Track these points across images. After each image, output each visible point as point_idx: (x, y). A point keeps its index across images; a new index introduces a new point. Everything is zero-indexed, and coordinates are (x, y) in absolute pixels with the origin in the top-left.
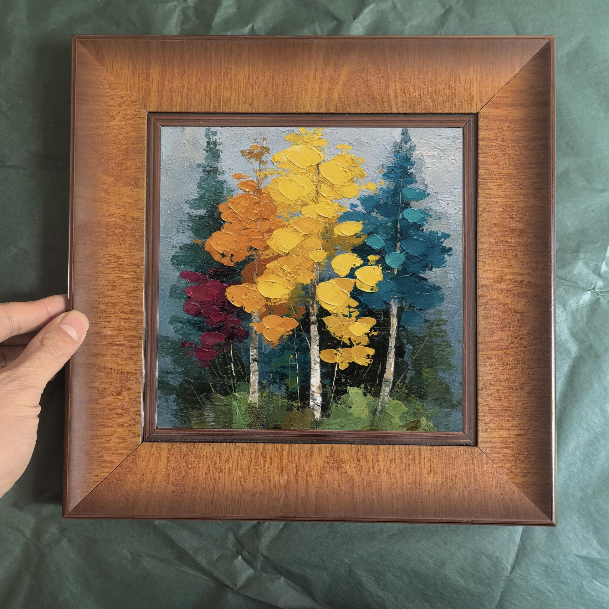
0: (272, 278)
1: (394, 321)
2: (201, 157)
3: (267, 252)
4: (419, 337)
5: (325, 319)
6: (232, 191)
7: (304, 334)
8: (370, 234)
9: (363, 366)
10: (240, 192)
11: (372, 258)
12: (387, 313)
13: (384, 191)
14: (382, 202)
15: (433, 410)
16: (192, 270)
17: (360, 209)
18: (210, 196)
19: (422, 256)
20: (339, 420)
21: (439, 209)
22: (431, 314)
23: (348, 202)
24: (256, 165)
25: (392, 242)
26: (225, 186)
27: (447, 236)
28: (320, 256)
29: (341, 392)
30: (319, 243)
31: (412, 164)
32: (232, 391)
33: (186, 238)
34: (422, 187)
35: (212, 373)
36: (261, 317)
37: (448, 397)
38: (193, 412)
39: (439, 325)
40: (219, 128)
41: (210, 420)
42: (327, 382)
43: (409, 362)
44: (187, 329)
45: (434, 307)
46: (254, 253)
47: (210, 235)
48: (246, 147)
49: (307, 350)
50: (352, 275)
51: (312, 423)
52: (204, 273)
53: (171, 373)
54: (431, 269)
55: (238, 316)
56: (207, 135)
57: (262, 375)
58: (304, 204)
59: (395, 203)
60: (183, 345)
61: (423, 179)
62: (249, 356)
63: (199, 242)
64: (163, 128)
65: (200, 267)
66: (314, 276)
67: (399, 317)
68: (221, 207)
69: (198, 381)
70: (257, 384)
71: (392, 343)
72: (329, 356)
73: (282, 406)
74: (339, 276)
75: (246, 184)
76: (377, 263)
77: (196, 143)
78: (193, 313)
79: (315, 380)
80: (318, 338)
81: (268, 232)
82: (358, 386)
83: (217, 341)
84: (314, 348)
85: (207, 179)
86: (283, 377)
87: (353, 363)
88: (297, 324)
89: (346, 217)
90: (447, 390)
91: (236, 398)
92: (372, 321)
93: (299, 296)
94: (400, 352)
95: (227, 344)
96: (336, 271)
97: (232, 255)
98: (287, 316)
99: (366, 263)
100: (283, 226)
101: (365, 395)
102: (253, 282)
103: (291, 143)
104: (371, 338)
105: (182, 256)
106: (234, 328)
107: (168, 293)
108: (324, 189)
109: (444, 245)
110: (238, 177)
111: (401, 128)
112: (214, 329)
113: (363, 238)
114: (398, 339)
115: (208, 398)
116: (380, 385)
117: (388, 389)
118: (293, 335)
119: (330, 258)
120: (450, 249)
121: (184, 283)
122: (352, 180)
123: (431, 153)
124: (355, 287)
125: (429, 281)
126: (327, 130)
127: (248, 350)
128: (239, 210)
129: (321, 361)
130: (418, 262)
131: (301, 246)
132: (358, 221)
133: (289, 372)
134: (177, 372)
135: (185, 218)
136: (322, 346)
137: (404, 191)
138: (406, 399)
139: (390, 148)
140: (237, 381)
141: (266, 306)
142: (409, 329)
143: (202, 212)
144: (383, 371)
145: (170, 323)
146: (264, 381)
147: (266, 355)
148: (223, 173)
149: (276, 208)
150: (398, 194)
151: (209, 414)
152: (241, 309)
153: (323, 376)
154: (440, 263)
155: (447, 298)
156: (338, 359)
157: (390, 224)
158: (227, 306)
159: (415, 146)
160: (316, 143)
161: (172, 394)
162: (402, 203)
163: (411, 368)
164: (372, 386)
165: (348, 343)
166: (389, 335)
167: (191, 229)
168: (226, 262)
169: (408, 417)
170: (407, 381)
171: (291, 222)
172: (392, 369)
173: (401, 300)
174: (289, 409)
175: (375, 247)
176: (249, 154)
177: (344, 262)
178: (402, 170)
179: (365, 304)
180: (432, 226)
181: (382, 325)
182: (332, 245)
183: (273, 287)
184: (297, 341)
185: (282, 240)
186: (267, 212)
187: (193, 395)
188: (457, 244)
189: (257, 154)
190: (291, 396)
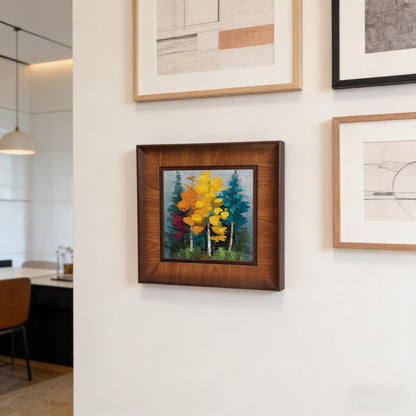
0: (196, 215)
1: (232, 228)
2: (175, 180)
3: (195, 207)
4: (240, 233)
5: (212, 227)
6: (184, 189)
7: (206, 232)
8: (225, 202)
9: (223, 241)
10: (187, 190)
11: (226, 209)
12: (230, 226)
13: (229, 189)
14: (228, 192)
15: (244, 254)
16: (173, 213)
17: (222, 194)
18: (178, 191)
19: (241, 209)
20: (216, 257)
21: (246, 195)
22: (243, 226)
23: (219, 193)
24: (191, 181)
25: (232, 205)
26: (182, 188)
27: (248, 203)
28: (211, 209)
29: (217, 249)
30: (210, 205)
31: (238, 181)
32: (185, 248)
33: (171, 203)
34: (241, 188)
35: (179, 242)
36: (193, 227)
37: (249, 251)
38: (174, 254)
39: (246, 229)
40: (180, 171)
41: (179, 256)
42: (212, 246)
43: (237, 240)
44: (172, 230)
45: (244, 224)
46: (191, 208)
47: (178, 202)
48: (188, 176)
49: (206, 236)
50: (220, 214)
51: (209, 258)
52: (177, 214)
53: (168, 242)
54: (243, 213)
55: (187, 226)
56: (177, 173)
57: (194, 243)
58: (206, 193)
59: (233, 193)
60: (171, 234)
61: (241, 186)
62: (190, 238)
63: (175, 204)
64: (165, 171)
65: (176, 212)
66: (208, 215)
67: (234, 227)
68: (181, 194)
69: (176, 245)
70: (192, 246)
71: (232, 235)
72: (214, 238)
73: (200, 252)
74: (216, 215)
75: (188, 187)
76: (227, 211)
77: (173, 175)
78: (174, 225)
79: (209, 245)
80: (210, 233)
81: (195, 202)
82: (222, 247)
83: (181, 233)
84: (209, 236)
85: (177, 186)
86: (200, 244)
87: (220, 240)
88: (204, 229)
89: (218, 197)
90: (249, 249)
91: (186, 250)
92: (226, 228)
93: (204, 221)
94: (234, 237)
95: (184, 234)
96: (215, 213)
97: (185, 208)
98: (201, 226)
99: (224, 211)
100: (199, 200)
101: (224, 250)
102: (191, 216)
103: (201, 175)
104: (225, 233)
105: (171, 209)
106: (185, 230)
107: (167, 219)
108: (211, 189)
109: (247, 205)
110: (186, 185)
111: (234, 170)
112: (180, 230)
113: (223, 203)
114: (233, 233)
115: (179, 250)
116: (228, 247)
117: (230, 248)
118: (203, 232)
119: (213, 209)
120: (249, 207)
121: (171, 217)
122: (220, 186)
123: (243, 177)
124: (221, 218)
125: (243, 216)
126: (213, 171)
127: (190, 236)
128: (186, 195)
129: (211, 240)
130: (240, 211)
131: (205, 206)
132: (222, 198)
133: (202, 243)
134: (170, 242)
135: (171, 197)
136: (211, 235)
137: (235, 189)
138: (236, 251)
139: (231, 176)
140: (187, 245)
141: (195, 223)
142: (237, 230)
143: (176, 196)
144: (229, 243)
145: (167, 227)
146: (194, 245)
147: (195, 238)
148: (182, 184)
149: (197, 195)
150: (233, 190)
151: (179, 254)
152: (188, 224)
153: (211, 244)
154: (246, 211)
155: (248, 221)
156: (216, 239)
157: (231, 199)
158: (183, 224)
159: (239, 175)
160: (209, 175)
161: (168, 249)
162: (235, 192)
163: (237, 242)
164: (226, 247)
165: (219, 234)
166: (231, 232)
167: (173, 201)
168: (183, 210)
169: (236, 257)
170: (236, 246)
171: (202, 198)
172: (232, 242)
173: (234, 222)
174: (202, 253)
175: (227, 206)
176: (189, 178)
177: (218, 210)
178: (234, 183)
179: (224, 223)
180: (244, 200)
181: (229, 229)
182: (214, 205)
183: (197, 218)
184: (204, 234)
185: (199, 204)
186: (194, 196)
187: (175, 249)
188: (251, 205)
189: (191, 178)
190: (202, 249)
